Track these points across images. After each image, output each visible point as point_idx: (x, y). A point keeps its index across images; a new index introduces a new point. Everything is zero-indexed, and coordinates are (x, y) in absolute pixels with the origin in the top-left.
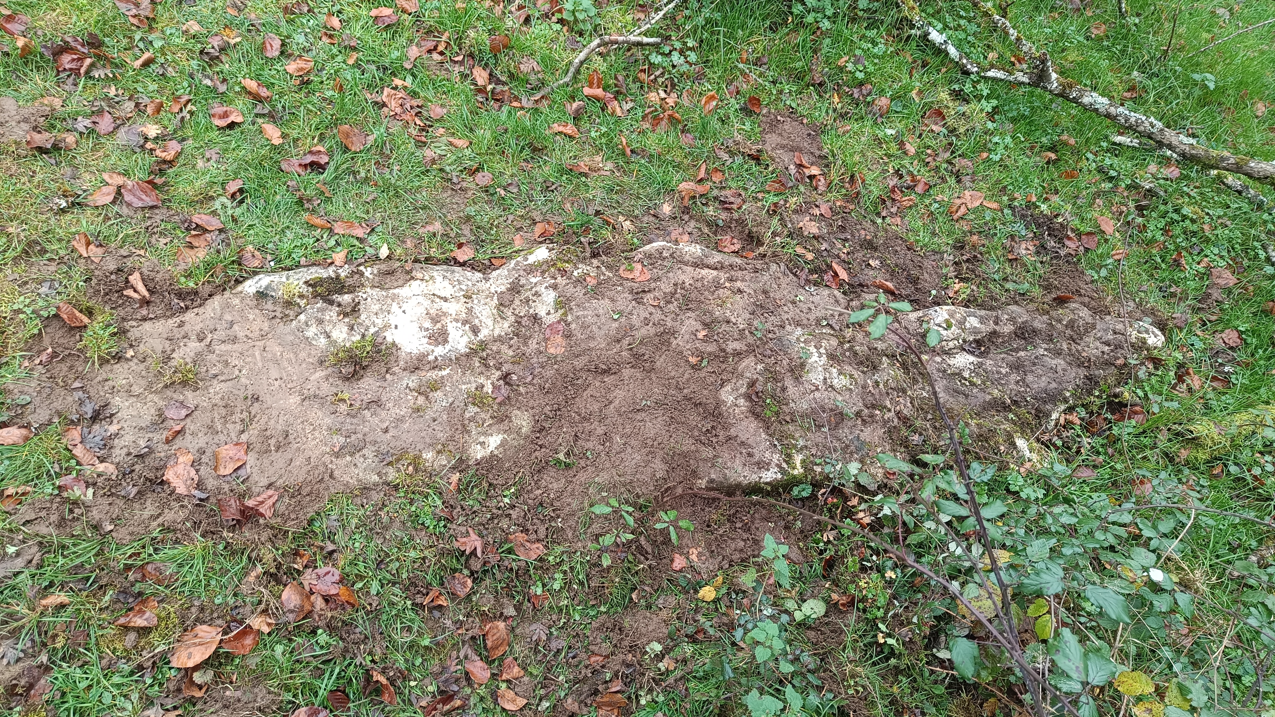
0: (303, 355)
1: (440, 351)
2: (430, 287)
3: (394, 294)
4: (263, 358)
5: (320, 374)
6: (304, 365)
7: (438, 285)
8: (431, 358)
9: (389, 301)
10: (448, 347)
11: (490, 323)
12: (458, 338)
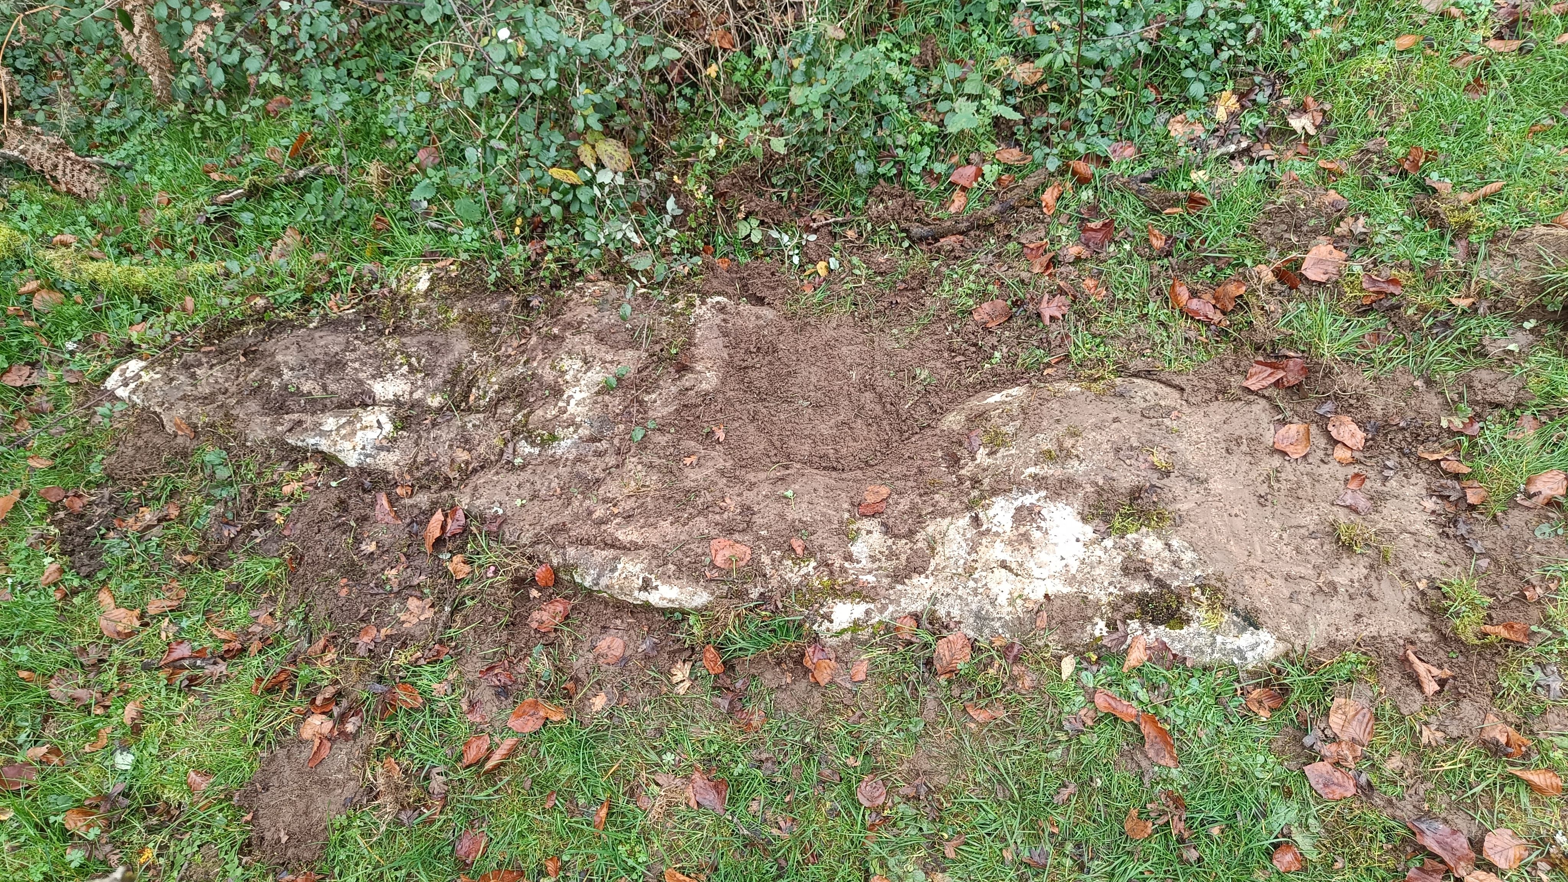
0: (1202, 534)
1: (1028, 500)
2: (1019, 585)
3: (1070, 584)
4: (1251, 544)
5: (1184, 507)
6: (1201, 521)
7: (1006, 587)
8: (1043, 493)
9: (1079, 576)
10: (1018, 503)
11: (952, 533)
12: (1001, 513)
